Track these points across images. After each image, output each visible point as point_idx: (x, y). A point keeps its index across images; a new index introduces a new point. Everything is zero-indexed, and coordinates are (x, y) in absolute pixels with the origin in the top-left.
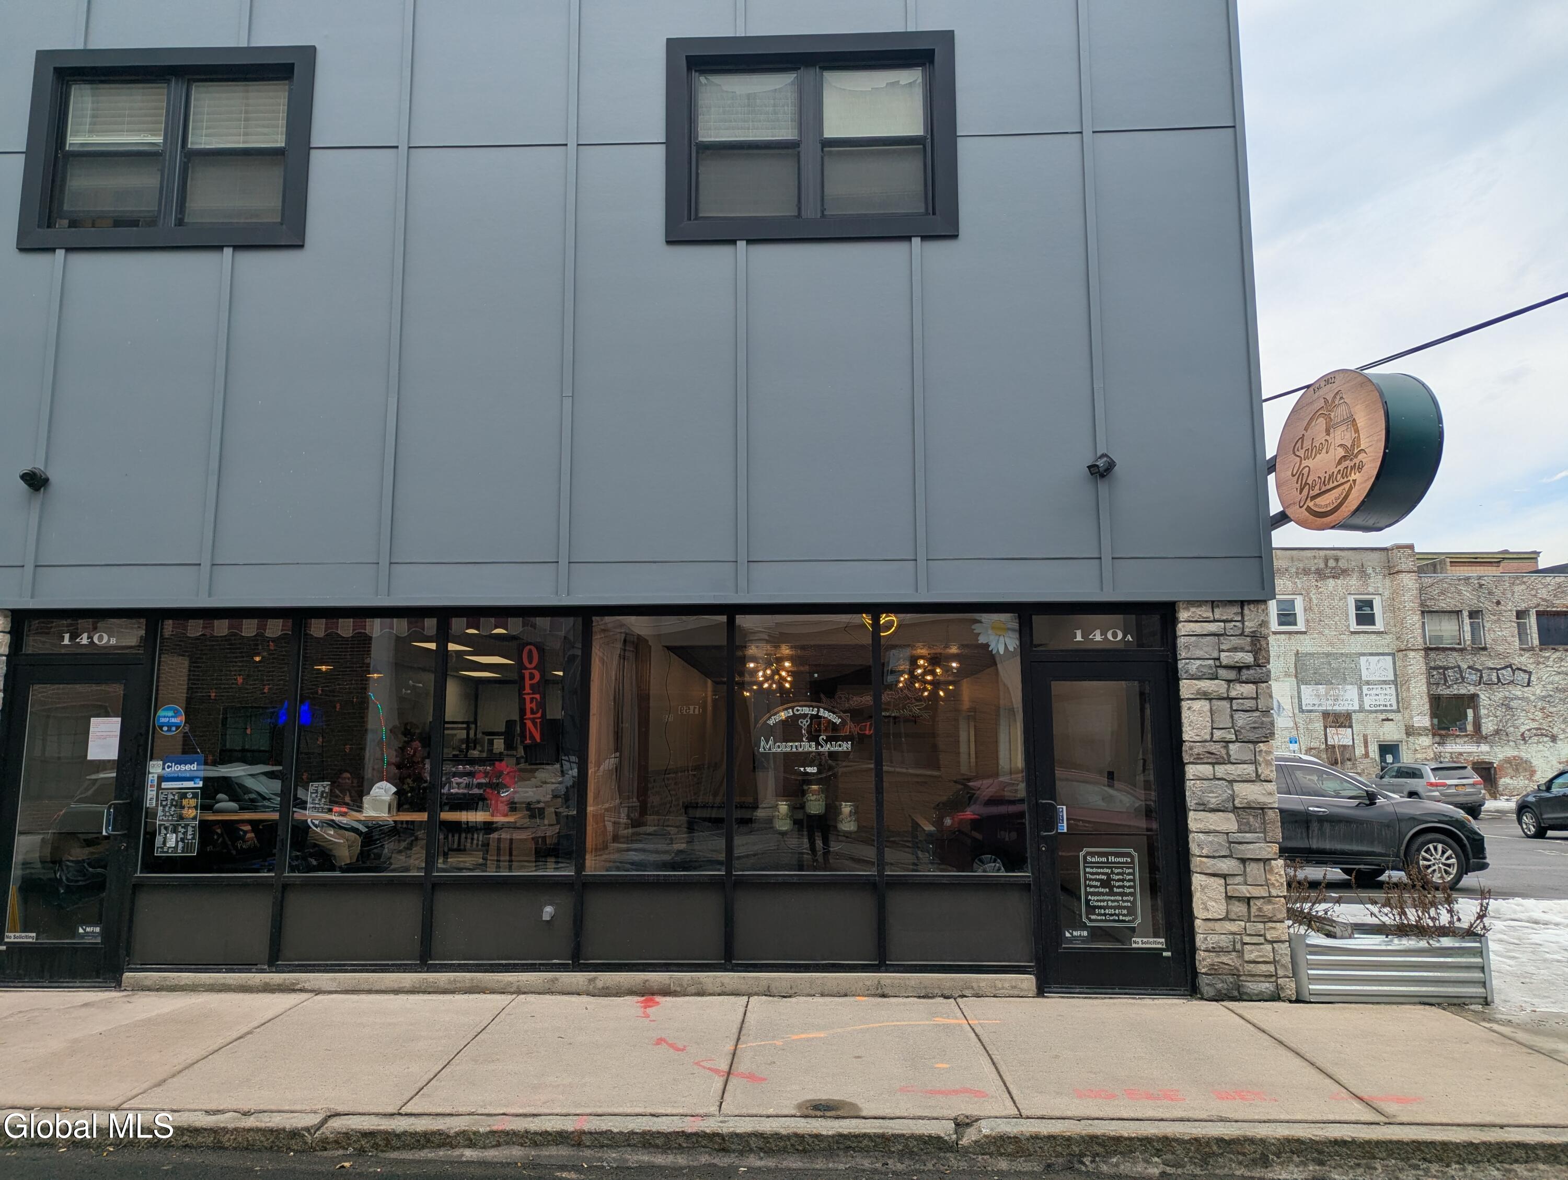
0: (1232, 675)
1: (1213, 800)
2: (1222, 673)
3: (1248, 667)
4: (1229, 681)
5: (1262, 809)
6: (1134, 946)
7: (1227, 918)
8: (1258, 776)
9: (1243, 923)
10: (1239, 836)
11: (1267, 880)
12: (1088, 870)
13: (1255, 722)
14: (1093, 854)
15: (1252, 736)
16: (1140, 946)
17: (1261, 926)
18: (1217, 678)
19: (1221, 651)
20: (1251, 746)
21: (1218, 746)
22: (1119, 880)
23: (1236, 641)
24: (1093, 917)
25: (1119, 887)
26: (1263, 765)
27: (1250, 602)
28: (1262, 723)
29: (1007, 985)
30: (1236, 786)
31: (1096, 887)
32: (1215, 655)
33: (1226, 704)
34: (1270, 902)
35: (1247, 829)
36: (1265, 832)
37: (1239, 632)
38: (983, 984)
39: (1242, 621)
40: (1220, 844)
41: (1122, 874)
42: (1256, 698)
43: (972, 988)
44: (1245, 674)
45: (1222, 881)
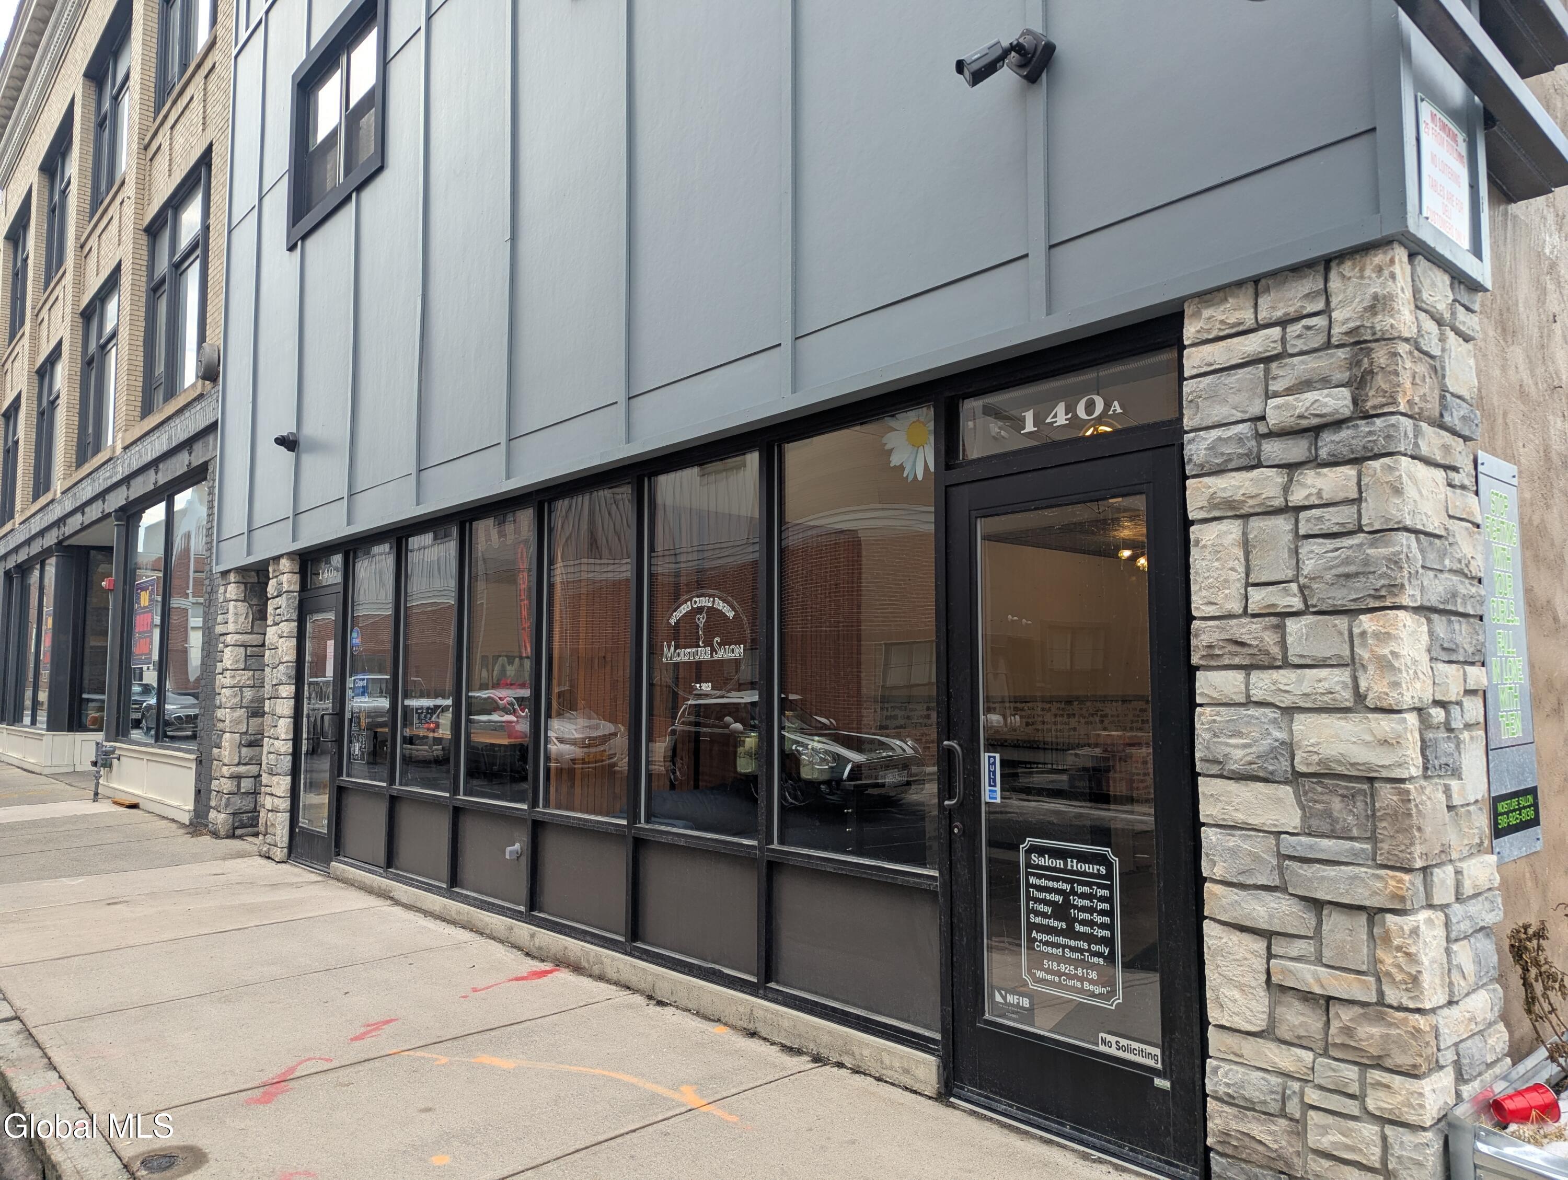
0: (1296, 450)
2: (1273, 450)
3: (1338, 424)
4: (1291, 467)
5: (1371, 780)
6: (1102, 1048)
7: (1266, 1034)
8: (1360, 697)
10: (1303, 844)
11: (1376, 961)
12: (1032, 880)
13: (1347, 561)
14: (1041, 851)
15: (1342, 597)
16: (1113, 1051)
17: (1351, 1073)
18: (1259, 465)
19: (1268, 396)
20: (1342, 622)
21: (1256, 626)
22: (1083, 909)
23: (1301, 367)
24: (1040, 974)
25: (1083, 923)
26: (1371, 668)
27: (1341, 256)
28: (1366, 562)
30: (1301, 723)
31: (1044, 915)
32: (1255, 409)
33: (1282, 524)
35: (1325, 827)
36: (1373, 839)
37: (1317, 341)
38: (866, 1053)
39: (1327, 311)
40: (1256, 858)
41: (1090, 897)
42: (1358, 501)
43: (853, 1054)
44: (1329, 443)
45: (1260, 945)
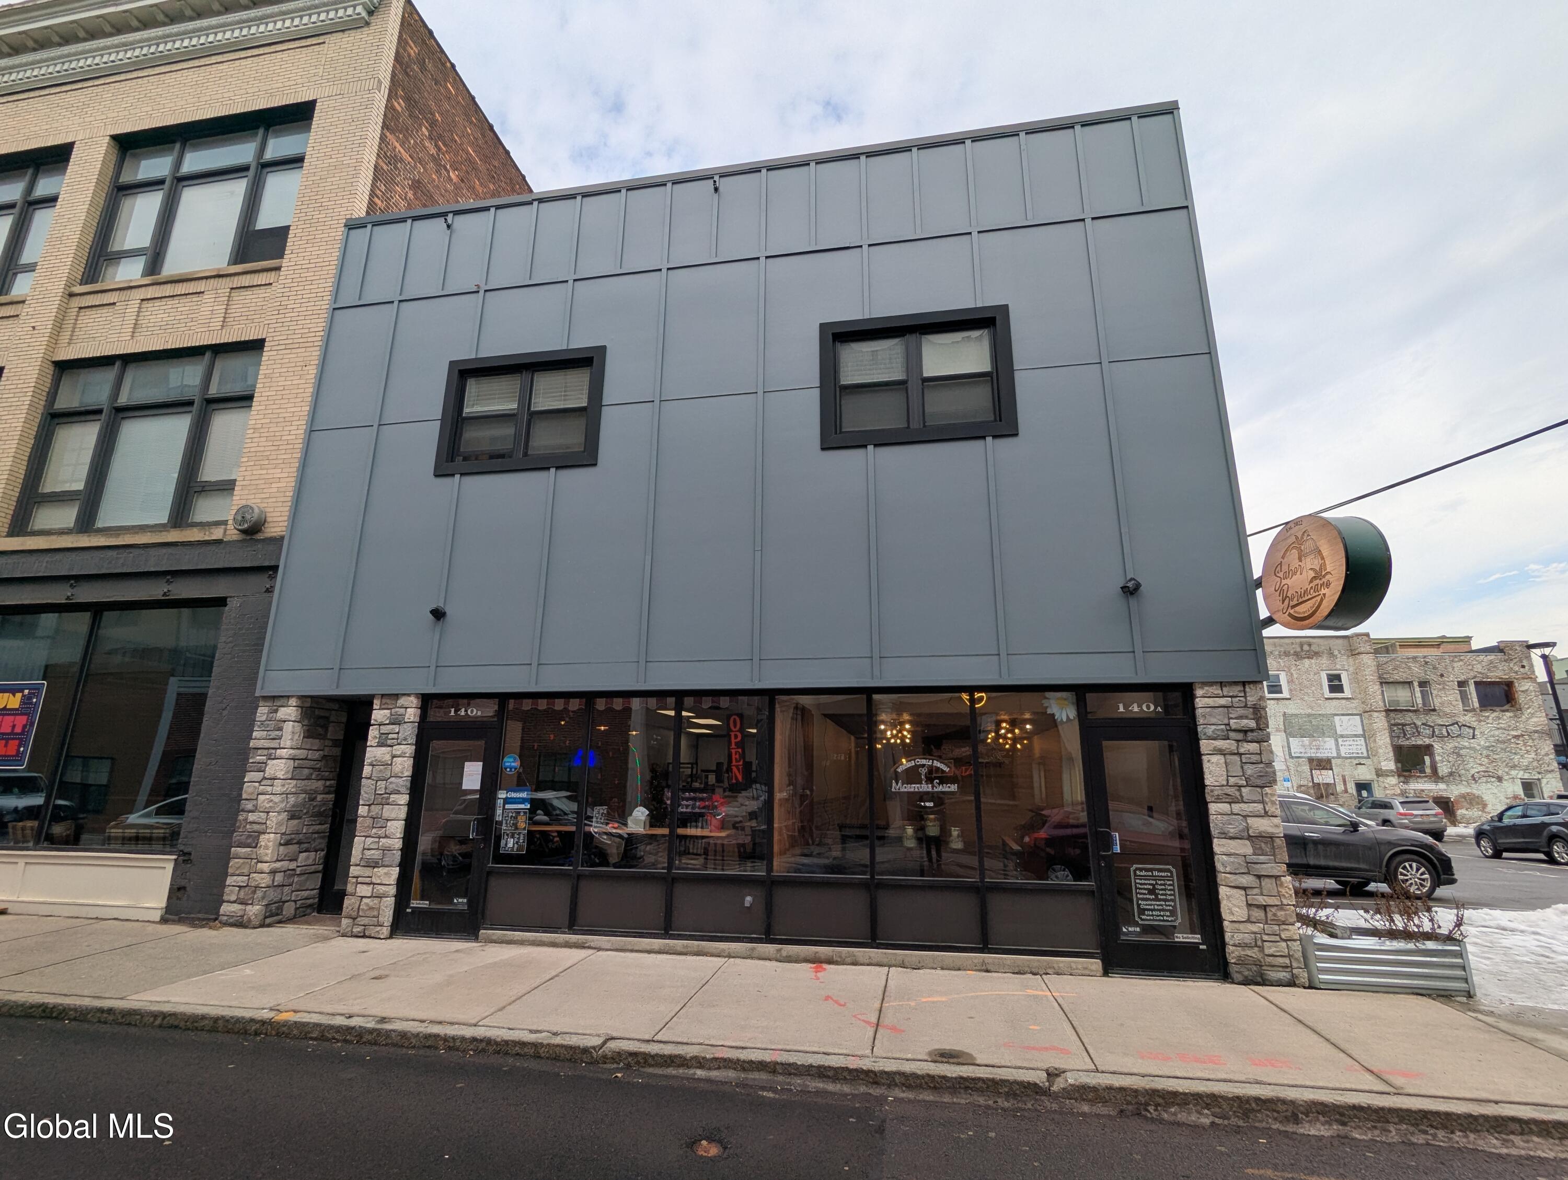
0: (1240, 736)
1: (1232, 830)
2: (1232, 734)
3: (1252, 730)
4: (1238, 741)
5: (1271, 837)
6: (1176, 940)
7: (1249, 921)
8: (1266, 812)
9: (1261, 925)
10: (1255, 858)
11: (1279, 892)
12: (1138, 881)
13: (1260, 772)
14: (1141, 870)
15: (1259, 782)
16: (1181, 940)
17: (1276, 928)
18: (1228, 739)
19: (1230, 718)
20: (1259, 789)
21: (1233, 789)
22: (1162, 890)
23: (1241, 712)
24: (1143, 917)
25: (1162, 895)
26: (1269, 804)
27: (1250, 683)
28: (1267, 772)
29: (1080, 967)
30: (1250, 820)
31: (1144, 894)
32: (1226, 721)
33: (1237, 758)
34: (1282, 909)
35: (1260, 852)
36: (1274, 855)
37: (1243, 705)
38: (1061, 965)
39: (1245, 697)
40: (1239, 864)
41: (1164, 885)
42: (1260, 754)
43: (1054, 968)
44: (1250, 736)
45: (1243, 892)
